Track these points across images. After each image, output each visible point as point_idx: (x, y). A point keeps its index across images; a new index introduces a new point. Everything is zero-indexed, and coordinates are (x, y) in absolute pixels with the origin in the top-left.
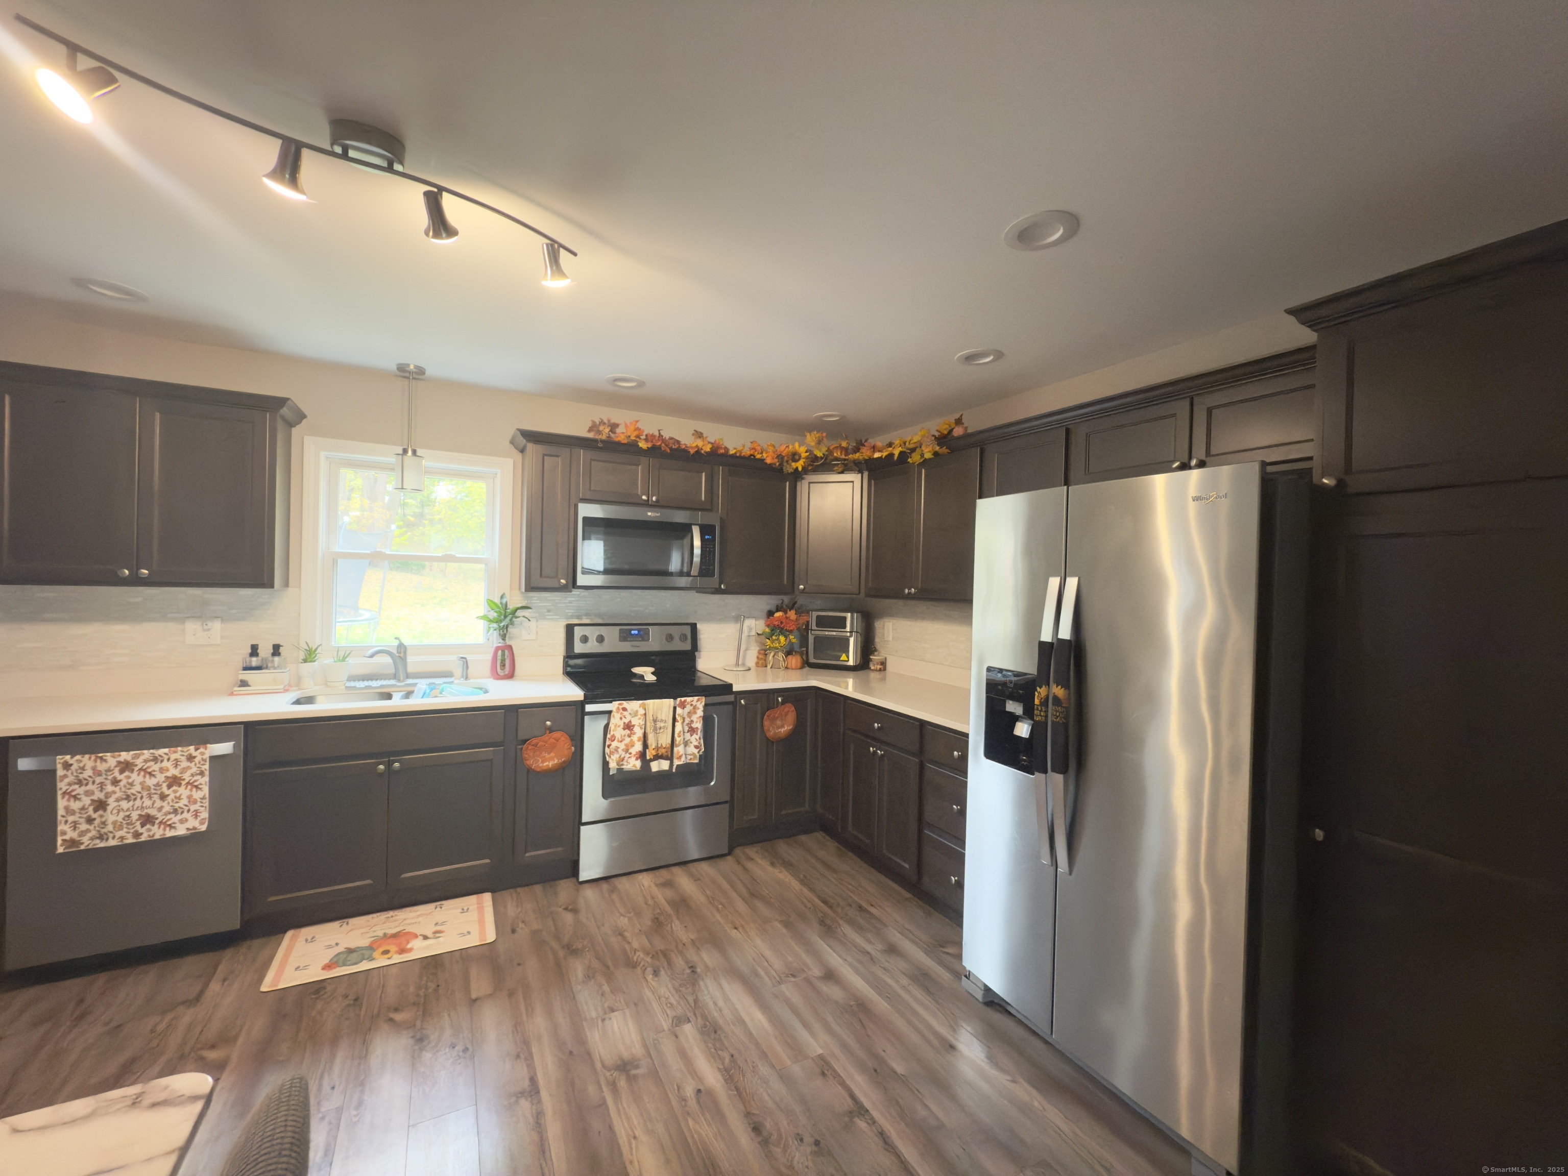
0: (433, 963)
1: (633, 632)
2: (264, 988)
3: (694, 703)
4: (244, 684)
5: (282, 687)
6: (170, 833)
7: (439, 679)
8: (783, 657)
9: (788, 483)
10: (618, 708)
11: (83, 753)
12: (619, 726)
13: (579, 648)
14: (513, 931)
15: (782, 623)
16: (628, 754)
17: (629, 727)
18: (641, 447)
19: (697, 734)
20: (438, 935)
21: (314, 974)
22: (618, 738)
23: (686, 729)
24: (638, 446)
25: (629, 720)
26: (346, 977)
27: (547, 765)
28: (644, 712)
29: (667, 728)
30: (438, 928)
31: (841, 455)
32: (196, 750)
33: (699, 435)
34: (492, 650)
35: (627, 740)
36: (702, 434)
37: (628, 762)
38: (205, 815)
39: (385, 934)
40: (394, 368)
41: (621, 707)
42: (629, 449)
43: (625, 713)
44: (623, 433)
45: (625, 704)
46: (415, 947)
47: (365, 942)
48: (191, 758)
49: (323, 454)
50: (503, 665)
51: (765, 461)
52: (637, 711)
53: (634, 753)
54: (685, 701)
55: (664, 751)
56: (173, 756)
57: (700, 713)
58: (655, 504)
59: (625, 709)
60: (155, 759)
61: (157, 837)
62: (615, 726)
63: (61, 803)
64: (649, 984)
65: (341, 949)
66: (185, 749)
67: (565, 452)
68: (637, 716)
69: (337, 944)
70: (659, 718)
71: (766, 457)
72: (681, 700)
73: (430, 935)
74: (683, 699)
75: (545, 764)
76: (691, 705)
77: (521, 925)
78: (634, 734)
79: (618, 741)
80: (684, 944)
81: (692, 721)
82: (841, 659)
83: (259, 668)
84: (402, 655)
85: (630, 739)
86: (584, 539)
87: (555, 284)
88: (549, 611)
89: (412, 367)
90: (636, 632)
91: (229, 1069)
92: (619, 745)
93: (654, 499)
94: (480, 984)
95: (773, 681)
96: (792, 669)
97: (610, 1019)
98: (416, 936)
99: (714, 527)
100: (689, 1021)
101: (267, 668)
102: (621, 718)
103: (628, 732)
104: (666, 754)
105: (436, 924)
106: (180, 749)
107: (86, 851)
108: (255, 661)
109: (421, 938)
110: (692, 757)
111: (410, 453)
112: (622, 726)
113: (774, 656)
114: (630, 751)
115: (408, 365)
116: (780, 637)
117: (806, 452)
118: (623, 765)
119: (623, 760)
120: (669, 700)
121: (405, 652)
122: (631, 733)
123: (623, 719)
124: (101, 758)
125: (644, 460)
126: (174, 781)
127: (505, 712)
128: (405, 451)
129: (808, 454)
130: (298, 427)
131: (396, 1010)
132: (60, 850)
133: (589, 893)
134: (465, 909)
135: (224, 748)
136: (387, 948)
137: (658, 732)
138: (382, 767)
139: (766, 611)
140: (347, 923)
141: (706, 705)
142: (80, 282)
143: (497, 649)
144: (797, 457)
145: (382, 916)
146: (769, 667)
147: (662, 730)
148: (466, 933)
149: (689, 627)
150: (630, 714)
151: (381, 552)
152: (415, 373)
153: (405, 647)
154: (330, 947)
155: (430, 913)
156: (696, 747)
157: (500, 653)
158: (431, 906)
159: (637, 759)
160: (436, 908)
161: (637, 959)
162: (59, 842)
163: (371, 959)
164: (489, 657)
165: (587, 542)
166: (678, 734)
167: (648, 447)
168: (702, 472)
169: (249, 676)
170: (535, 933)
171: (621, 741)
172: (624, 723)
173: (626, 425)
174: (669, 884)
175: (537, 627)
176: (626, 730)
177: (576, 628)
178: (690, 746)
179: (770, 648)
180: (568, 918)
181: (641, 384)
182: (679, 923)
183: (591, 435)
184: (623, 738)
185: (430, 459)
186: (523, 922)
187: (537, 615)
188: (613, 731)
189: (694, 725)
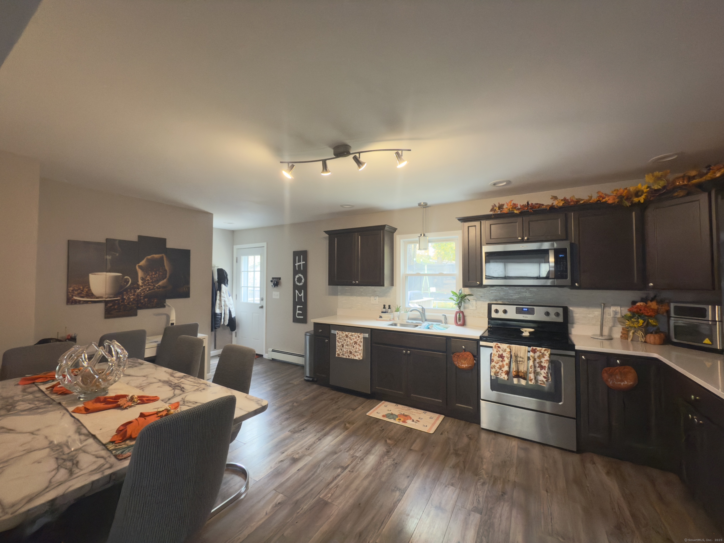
0: (410, 430)
1: (524, 309)
2: (367, 414)
3: (542, 351)
4: (381, 317)
5: (388, 319)
6: (355, 358)
7: (434, 323)
8: (641, 334)
9: (634, 213)
10: (495, 346)
11: (340, 331)
12: (496, 355)
13: (494, 315)
14: (442, 434)
15: (640, 310)
16: (501, 370)
17: (501, 356)
18: (516, 213)
19: (545, 370)
20: (417, 422)
21: (379, 417)
22: (495, 361)
23: (537, 365)
24: (514, 213)
25: (501, 353)
26: (385, 422)
27: (463, 366)
28: (509, 350)
29: (524, 362)
30: (419, 420)
31: (683, 182)
32: (360, 334)
33: (555, 198)
34: (455, 313)
35: (501, 363)
36: (556, 197)
37: (501, 375)
38: (362, 355)
39: (404, 414)
40: (417, 205)
41: (497, 346)
42: (510, 215)
43: (499, 349)
44: (507, 208)
45: (499, 345)
46: (408, 422)
47: (397, 414)
48: (359, 337)
49: (402, 241)
50: (460, 320)
51: (607, 202)
52: (506, 350)
53: (504, 371)
54: (536, 349)
55: (522, 374)
56: (356, 335)
57: (547, 357)
58: (526, 241)
59: (499, 347)
60: (352, 335)
61: (352, 358)
62: (494, 355)
63: (337, 343)
64: (476, 486)
65: (390, 412)
66: (358, 334)
67: (477, 223)
68: (505, 352)
69: (390, 410)
70: (519, 355)
71: (608, 200)
72: (533, 348)
73: (415, 421)
74: (534, 348)
75: (462, 365)
76: (540, 352)
77: (446, 433)
78: (505, 361)
79: (495, 363)
80: (509, 481)
81: (541, 362)
82: (704, 342)
83: (385, 312)
84: (423, 312)
85: (502, 363)
86: (486, 262)
87: (402, 165)
88: (481, 297)
89: (422, 203)
90: (526, 309)
91: (348, 430)
92: (496, 364)
93: (526, 238)
94: (416, 446)
95: (634, 350)
96: (651, 344)
97: (449, 488)
98: (411, 419)
99: (566, 249)
100: (481, 514)
101: (387, 312)
102: (497, 351)
103: (501, 359)
104: (524, 376)
105: (419, 418)
106: (357, 333)
107: (340, 357)
108: (384, 310)
109: (412, 420)
110: (542, 382)
111: (423, 235)
112: (497, 355)
113: (633, 333)
114: (502, 369)
115: (421, 203)
116: (640, 320)
117: (647, 188)
118: (498, 375)
119: (498, 372)
120: (525, 347)
121: (424, 311)
122: (503, 360)
123: (498, 352)
124: (343, 333)
125: (520, 219)
126: (356, 343)
127: (446, 339)
128: (421, 235)
129: (648, 189)
130: (395, 233)
131: (389, 439)
132: (337, 356)
133: (484, 435)
134: (432, 417)
135: (367, 335)
136: (401, 418)
137: (519, 363)
138: (404, 351)
139: (631, 301)
140: (397, 406)
141: (551, 354)
142: (342, 206)
143: (457, 313)
144: (640, 194)
145: (406, 408)
146: (629, 340)
147: (521, 363)
148: (426, 426)
149: (562, 309)
150: (502, 350)
151: (419, 273)
152: (424, 205)
153: (424, 309)
154: (388, 410)
155: (420, 414)
156: (544, 377)
157: (458, 315)
158: (422, 411)
159: (505, 374)
160: (423, 413)
161: (480, 473)
162: (336, 354)
163: (395, 419)
164: (454, 315)
165: (488, 264)
166: (530, 367)
167: (519, 212)
168: (558, 219)
169: (383, 315)
170: (449, 438)
171: (497, 363)
172: (499, 354)
173: (507, 204)
174: (526, 450)
175: (476, 304)
176: (500, 358)
177: (493, 305)
178: (540, 376)
179: (631, 327)
180: (465, 440)
181: (509, 182)
182: (515, 470)
183: (492, 213)
184: (498, 361)
185: (430, 236)
186: (447, 432)
187: (475, 298)
188: (493, 357)
189: (543, 364)
